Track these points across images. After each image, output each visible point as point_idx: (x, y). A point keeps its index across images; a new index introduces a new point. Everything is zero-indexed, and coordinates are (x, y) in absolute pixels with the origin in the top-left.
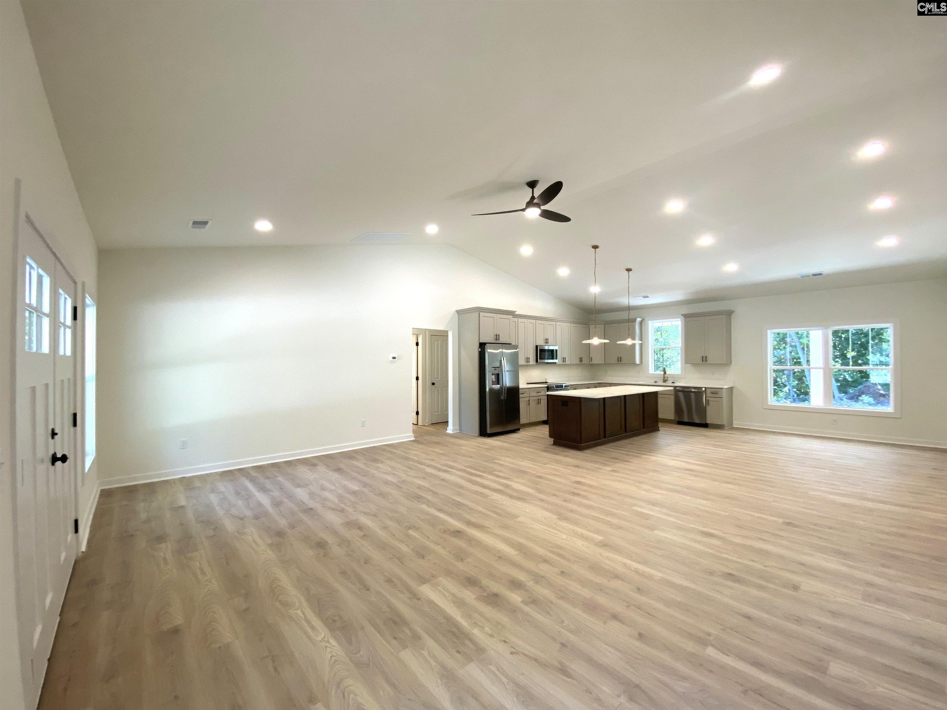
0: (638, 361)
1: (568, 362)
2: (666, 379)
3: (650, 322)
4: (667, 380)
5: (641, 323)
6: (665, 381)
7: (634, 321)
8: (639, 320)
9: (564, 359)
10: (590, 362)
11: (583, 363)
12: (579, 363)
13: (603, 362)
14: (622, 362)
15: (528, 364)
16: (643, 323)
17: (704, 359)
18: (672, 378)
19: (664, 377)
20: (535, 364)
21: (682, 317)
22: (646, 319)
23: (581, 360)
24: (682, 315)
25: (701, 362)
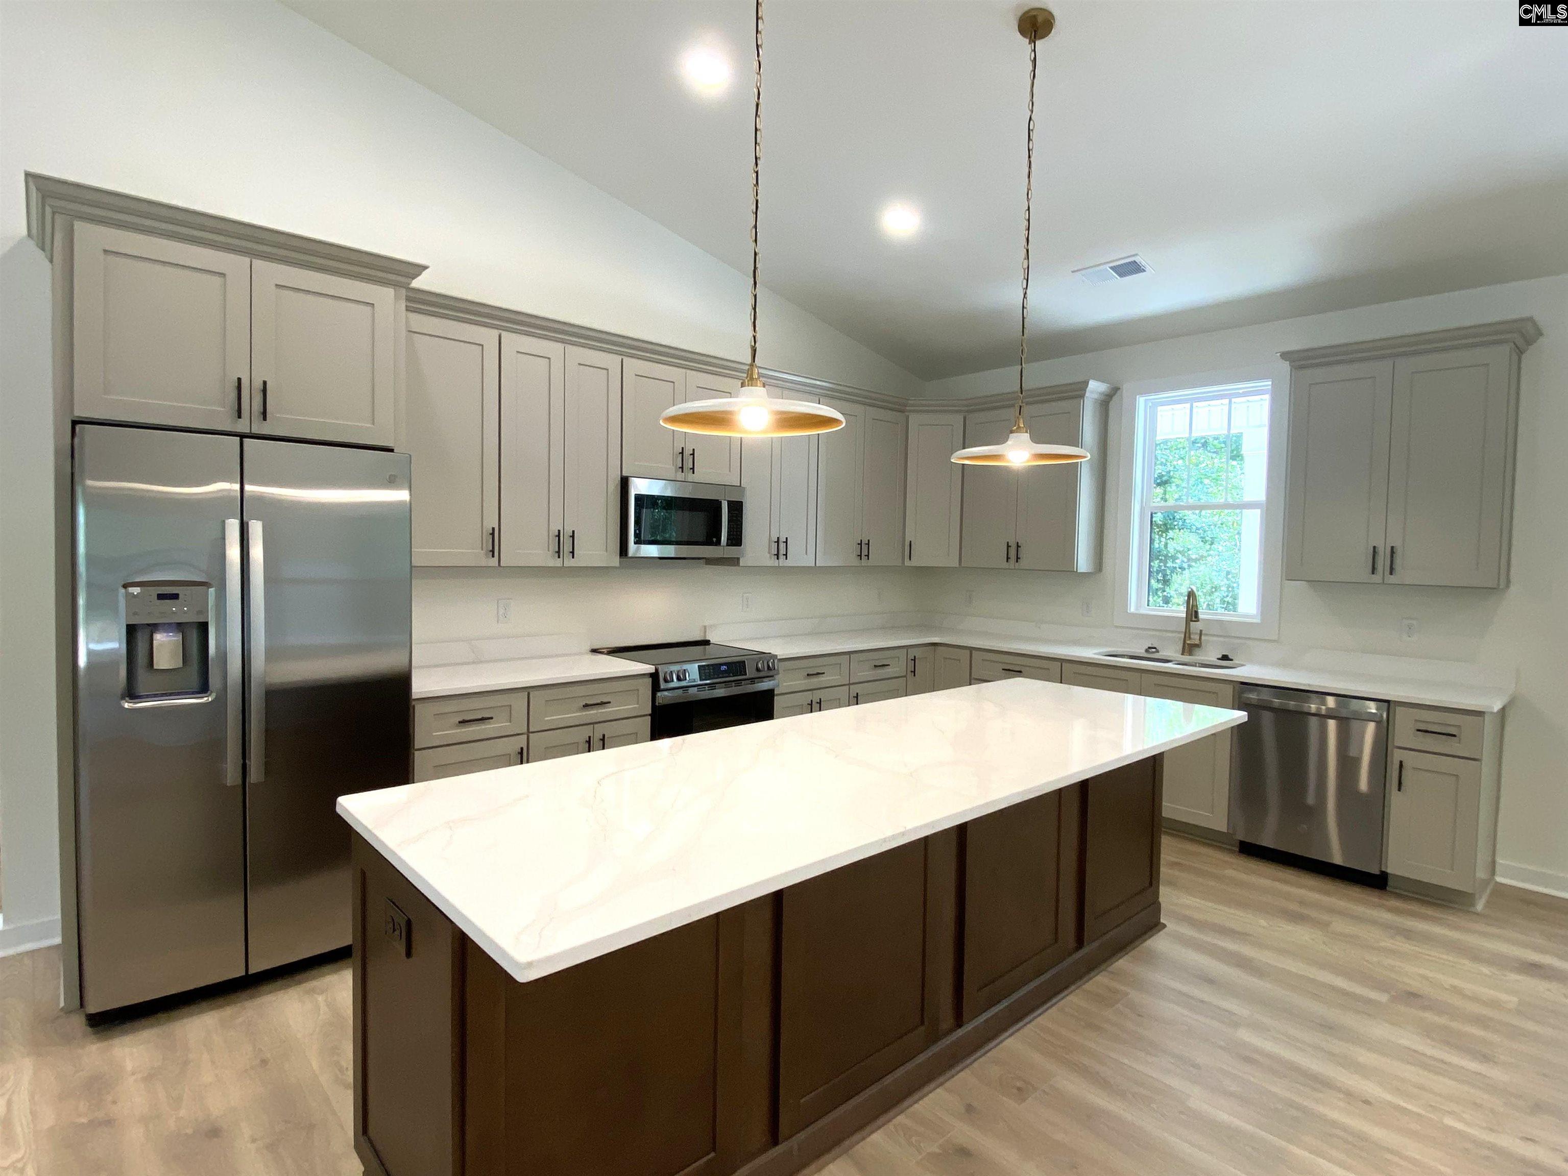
0: (1083, 561)
1: (799, 556)
2: (1195, 639)
3: (1141, 401)
4: (1198, 646)
5: (1105, 403)
6: (1189, 647)
7: (1077, 391)
8: (1095, 388)
9: (780, 548)
10: (903, 562)
11: (871, 562)
12: (855, 561)
13: (956, 564)
14: (1024, 563)
15: (569, 562)
16: (1112, 404)
17: (1383, 561)
18: (1221, 639)
19: (1187, 633)
20: (617, 564)
21: (1286, 366)
22: (1126, 388)
23: (863, 550)
24: (1285, 356)
25: (1364, 573)
